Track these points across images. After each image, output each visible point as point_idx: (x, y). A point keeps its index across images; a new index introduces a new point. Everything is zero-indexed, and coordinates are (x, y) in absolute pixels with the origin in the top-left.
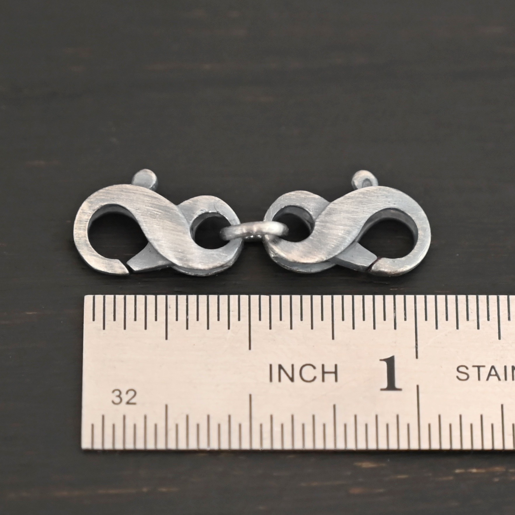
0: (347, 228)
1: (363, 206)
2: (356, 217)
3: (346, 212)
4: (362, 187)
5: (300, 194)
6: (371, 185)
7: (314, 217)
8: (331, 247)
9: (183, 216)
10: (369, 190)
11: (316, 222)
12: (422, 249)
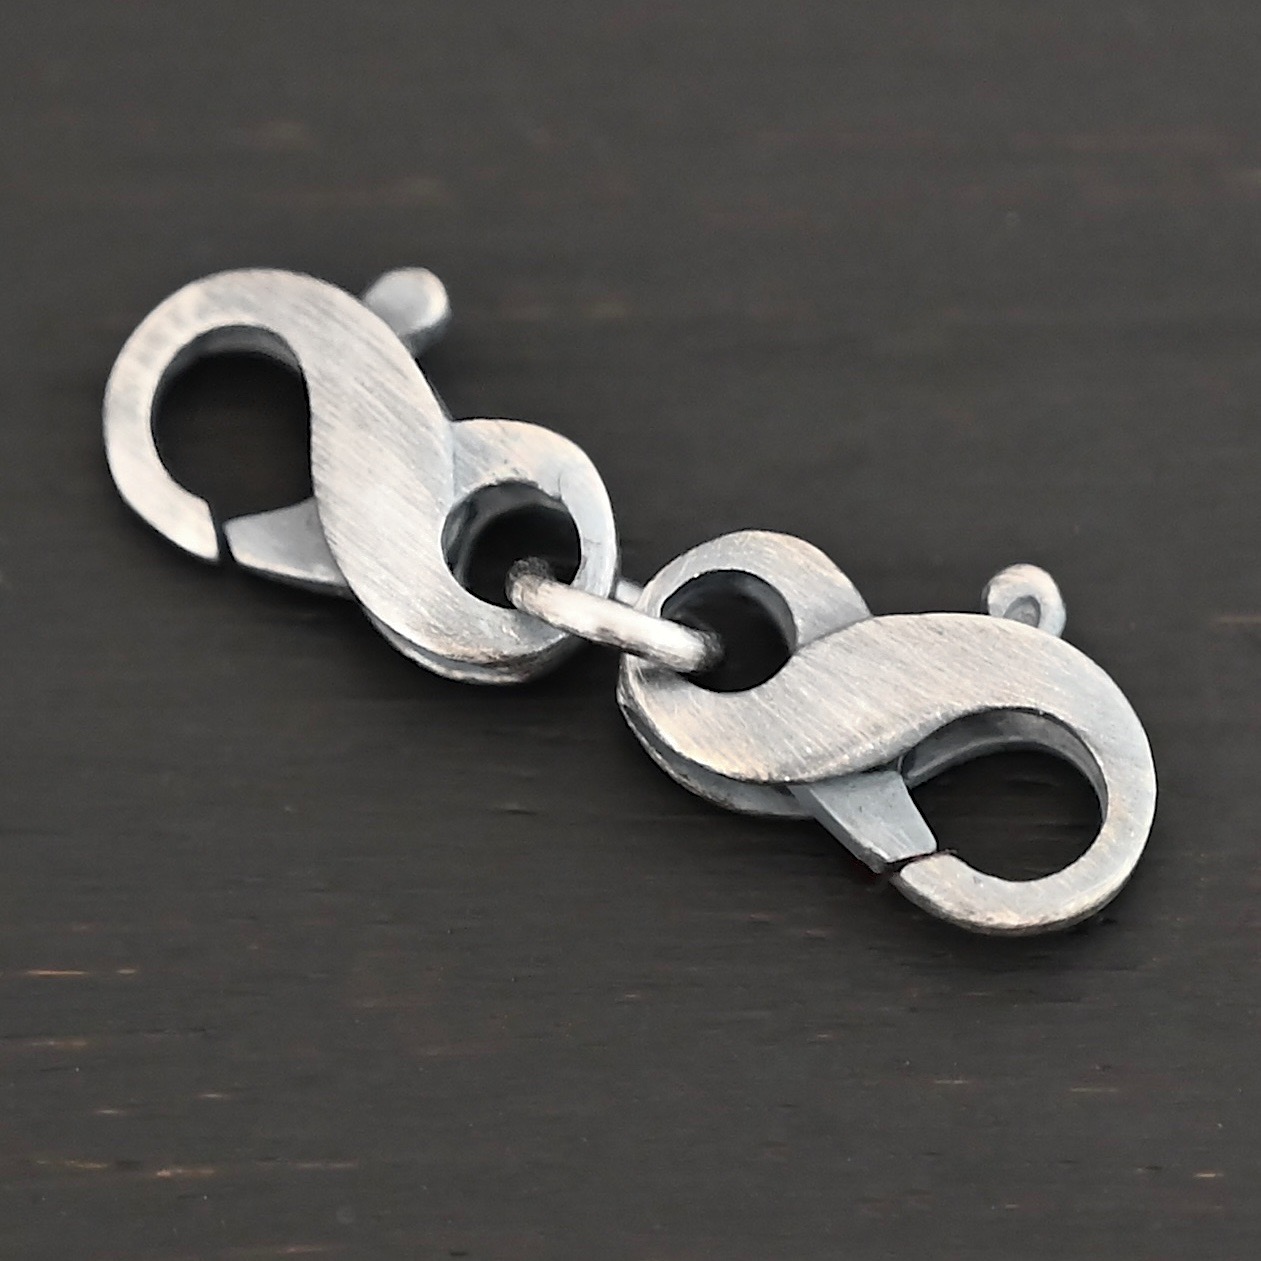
0: (879, 716)
1: (965, 670)
2: (923, 693)
3: (899, 665)
4: (1006, 616)
5: (794, 550)
6: (1036, 622)
7: (800, 640)
8: (800, 749)
9: (448, 462)
10: (1009, 633)
11: (799, 655)
12: (1086, 882)
